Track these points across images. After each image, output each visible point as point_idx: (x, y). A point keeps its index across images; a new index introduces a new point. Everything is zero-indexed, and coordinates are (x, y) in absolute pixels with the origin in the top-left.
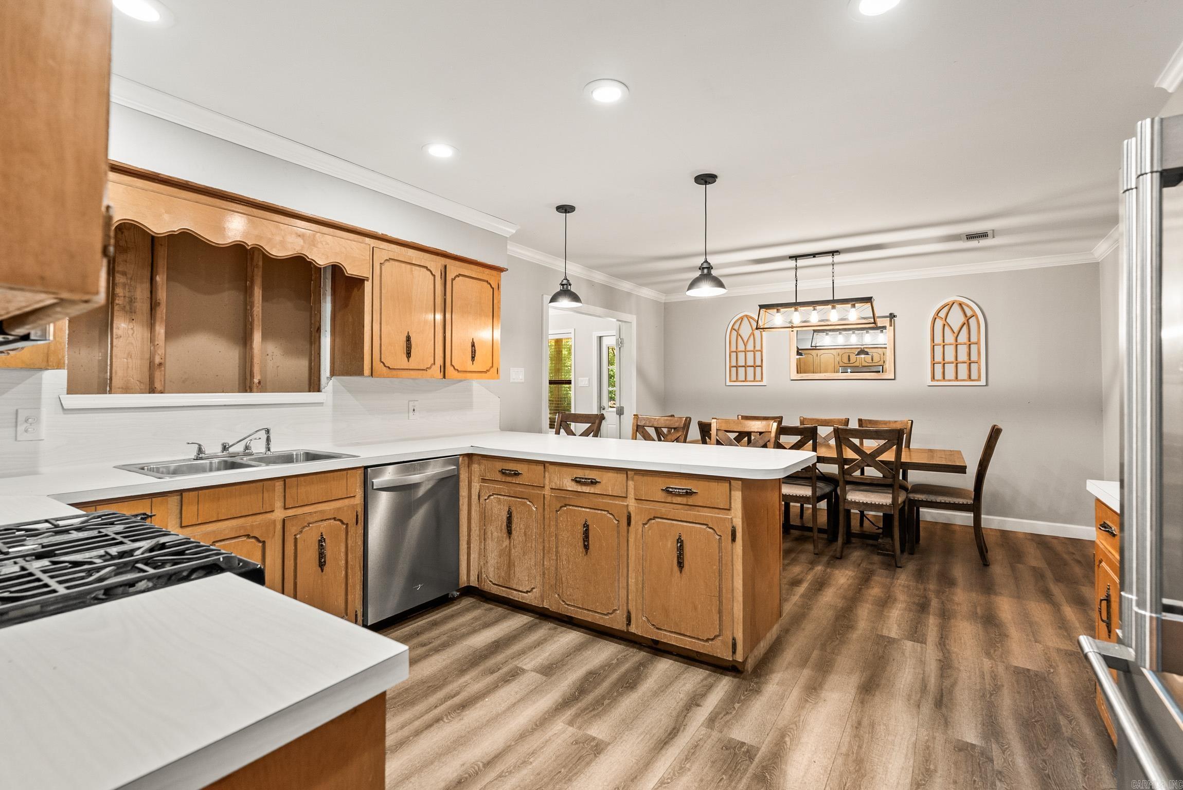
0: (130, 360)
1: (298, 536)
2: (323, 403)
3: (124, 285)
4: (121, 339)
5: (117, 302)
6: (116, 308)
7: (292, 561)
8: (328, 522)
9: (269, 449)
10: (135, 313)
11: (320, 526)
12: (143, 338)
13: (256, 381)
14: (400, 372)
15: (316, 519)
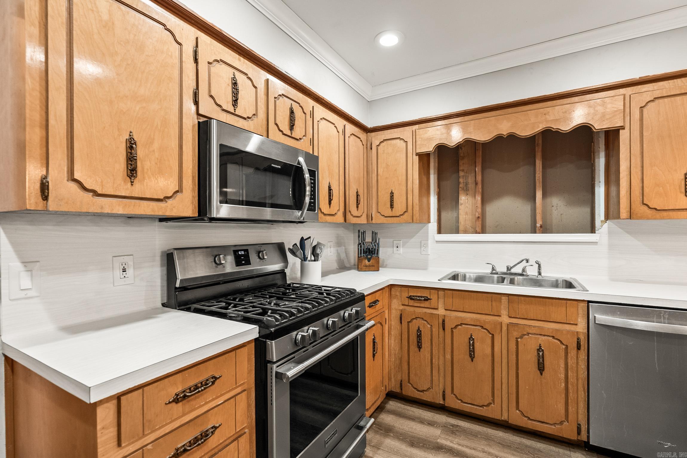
0: (467, 216)
1: (519, 340)
2: (597, 242)
3: (463, 176)
4: (462, 205)
5: (460, 186)
6: (460, 189)
7: (514, 356)
8: (546, 338)
9: (540, 274)
10: (468, 190)
11: (539, 338)
12: (472, 204)
13: (538, 225)
14: (671, 213)
15: (534, 332)
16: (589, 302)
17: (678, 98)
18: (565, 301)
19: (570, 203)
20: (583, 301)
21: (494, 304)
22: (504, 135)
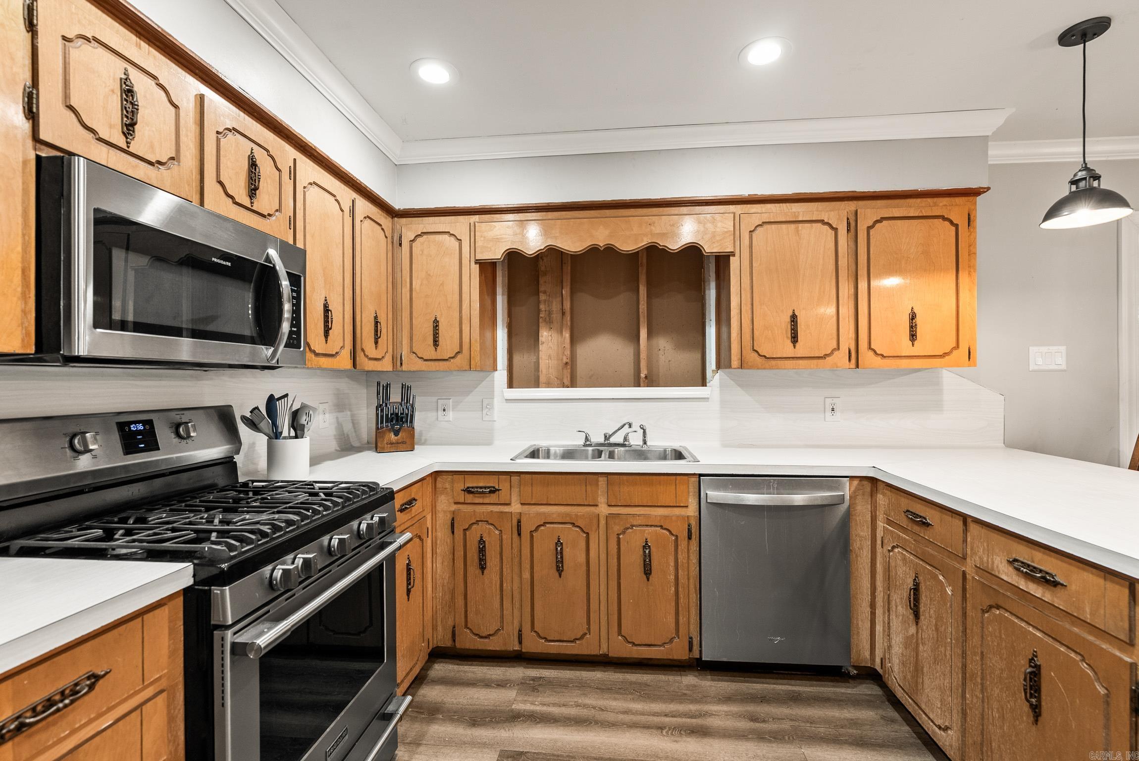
0: (550, 361)
1: (621, 536)
2: (708, 398)
3: (545, 301)
4: (544, 345)
5: (541, 315)
6: (541, 320)
7: (616, 560)
8: (653, 529)
9: (645, 442)
10: (552, 322)
11: (645, 531)
12: (558, 343)
13: (643, 375)
14: (780, 362)
15: (639, 522)
16: (701, 475)
17: (784, 226)
18: (674, 477)
19: (679, 346)
20: (694, 474)
21: (589, 488)
22: (601, 247)
